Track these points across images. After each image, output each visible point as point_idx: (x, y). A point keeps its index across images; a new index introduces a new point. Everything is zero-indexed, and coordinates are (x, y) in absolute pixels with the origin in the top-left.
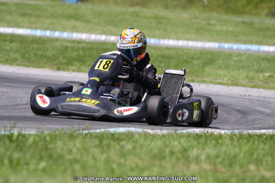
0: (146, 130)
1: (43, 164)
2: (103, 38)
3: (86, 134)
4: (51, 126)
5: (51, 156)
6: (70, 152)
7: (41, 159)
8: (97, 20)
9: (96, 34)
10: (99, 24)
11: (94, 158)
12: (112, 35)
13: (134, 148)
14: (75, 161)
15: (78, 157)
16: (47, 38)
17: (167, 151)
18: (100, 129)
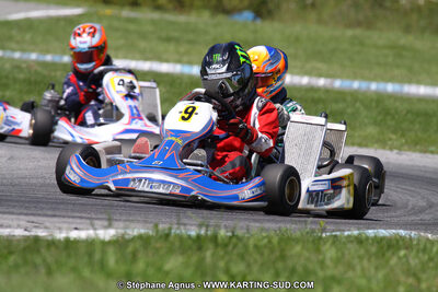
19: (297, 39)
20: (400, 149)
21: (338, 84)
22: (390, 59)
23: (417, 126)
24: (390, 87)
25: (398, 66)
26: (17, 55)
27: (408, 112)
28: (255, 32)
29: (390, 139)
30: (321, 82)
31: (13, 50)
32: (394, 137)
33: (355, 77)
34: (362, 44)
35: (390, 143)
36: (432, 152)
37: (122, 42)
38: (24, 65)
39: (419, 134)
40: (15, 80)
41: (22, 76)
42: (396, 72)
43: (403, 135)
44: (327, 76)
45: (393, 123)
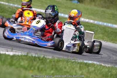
0: (101, 64)
1: (52, 72)
2: (87, 20)
3: (74, 62)
4: (58, 56)
5: (56, 69)
6: (65, 68)
7: (52, 69)
8: (85, 12)
9: (84, 18)
10: (86, 14)
11: (76, 72)
12: (91, 19)
13: (95, 70)
14: (67, 72)
15: (69, 71)
16: (62, 17)
17: (110, 74)
18: (80, 60)
19: (87, 9)
20: (107, 41)
21: (96, 22)
22: (111, 17)
23: (113, 36)
24: (110, 25)
25: (113, 19)
26: (11, 5)
27: (111, 32)
28: (77, 6)
29: (105, 38)
30: (92, 21)
31: (11, 3)
32: (106, 38)
33: (101, 21)
34: (104, 12)
35: (105, 39)
36: (115, 43)
37: (40, 4)
38: (11, 7)
39: (113, 38)
40: (8, 11)
41: (10, 10)
42: (112, 21)
43: (109, 38)
44: (93, 20)
45: (107, 34)
